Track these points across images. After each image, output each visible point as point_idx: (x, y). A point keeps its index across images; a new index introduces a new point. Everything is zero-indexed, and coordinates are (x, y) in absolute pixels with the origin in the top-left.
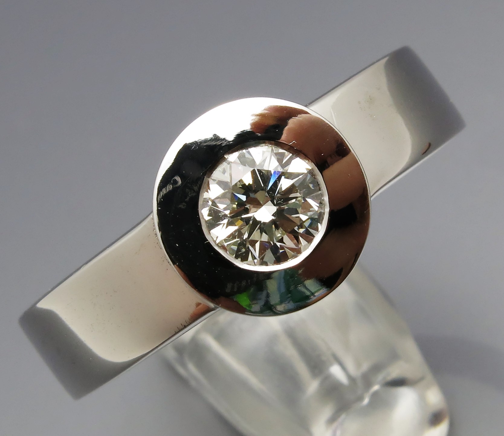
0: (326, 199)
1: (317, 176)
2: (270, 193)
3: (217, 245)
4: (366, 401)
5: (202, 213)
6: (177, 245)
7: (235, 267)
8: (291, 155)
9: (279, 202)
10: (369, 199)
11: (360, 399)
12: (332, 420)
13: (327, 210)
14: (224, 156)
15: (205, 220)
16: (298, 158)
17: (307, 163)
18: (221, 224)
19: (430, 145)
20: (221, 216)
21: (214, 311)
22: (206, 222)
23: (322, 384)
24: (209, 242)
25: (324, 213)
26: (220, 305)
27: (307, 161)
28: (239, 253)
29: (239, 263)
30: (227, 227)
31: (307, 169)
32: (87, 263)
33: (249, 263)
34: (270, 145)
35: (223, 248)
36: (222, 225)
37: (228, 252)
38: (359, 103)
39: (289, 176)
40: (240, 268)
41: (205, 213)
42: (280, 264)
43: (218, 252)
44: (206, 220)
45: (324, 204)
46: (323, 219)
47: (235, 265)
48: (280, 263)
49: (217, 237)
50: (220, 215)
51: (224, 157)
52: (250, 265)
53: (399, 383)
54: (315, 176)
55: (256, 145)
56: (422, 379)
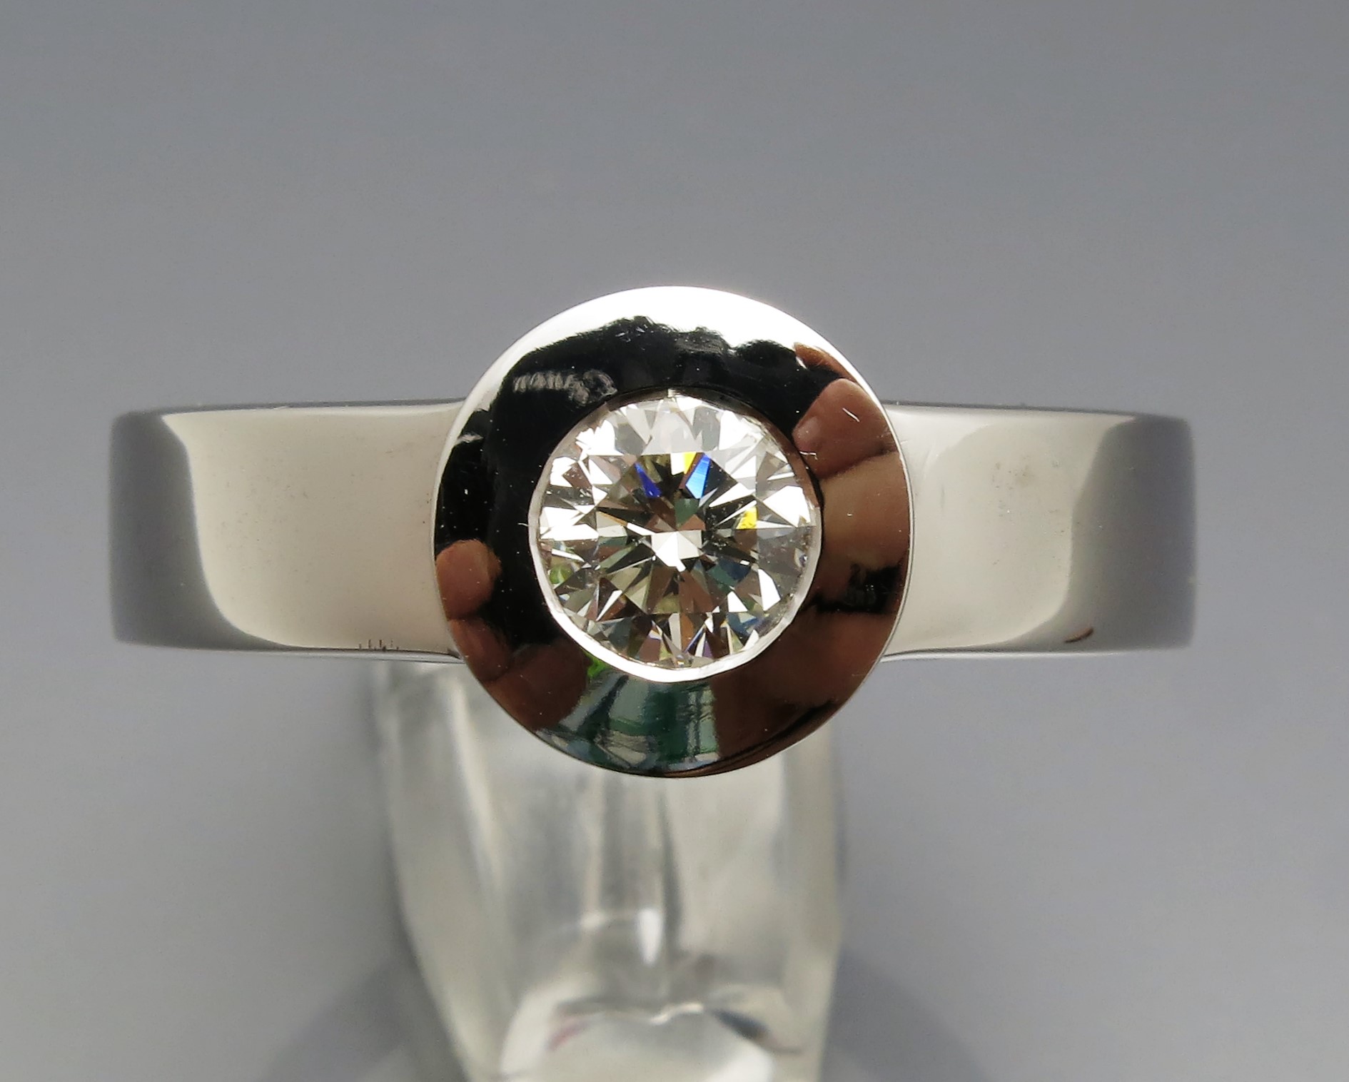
0: (798, 600)
1: (811, 548)
2: (710, 517)
3: (539, 544)
4: (662, 1018)
5: (552, 466)
6: (466, 492)
7: (542, 606)
8: (792, 474)
9: (716, 544)
10: (879, 657)
11: (655, 1007)
12: (572, 1009)
13: (785, 622)
14: (667, 389)
15: (549, 482)
16: (800, 490)
17: (810, 510)
18: (574, 509)
19: (1089, 633)
20: (582, 496)
21: (456, 659)
22: (550, 487)
23: (609, 927)
24: (527, 528)
25: (775, 625)
26: (467, 656)
27: (812, 507)
28: (568, 587)
29: (555, 606)
30: (578, 524)
31: (802, 520)
32: (292, 406)
33: (574, 618)
34: (766, 431)
35: (546, 555)
36: (577, 512)
37: (549, 572)
38: (998, 466)
39: (762, 511)
40: (551, 615)
41: (557, 470)
42: (628, 660)
43: (531, 557)
44: (552, 483)
45: (788, 607)
46: (767, 633)
47: (545, 602)
48: (631, 659)
49: (549, 530)
50: (581, 494)
51: (667, 392)
52: (573, 622)
53: (750, 1030)
54: (807, 544)
55: (740, 410)
56: (794, 1052)
